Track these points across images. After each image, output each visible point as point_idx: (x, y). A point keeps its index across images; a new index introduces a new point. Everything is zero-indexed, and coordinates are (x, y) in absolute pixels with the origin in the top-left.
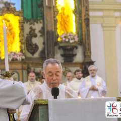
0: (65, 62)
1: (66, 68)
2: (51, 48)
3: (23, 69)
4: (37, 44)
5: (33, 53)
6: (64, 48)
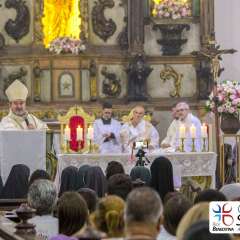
0: (164, 54)
1: (165, 65)
2: (137, 28)
3: (81, 68)
4: (114, 20)
5: (105, 38)
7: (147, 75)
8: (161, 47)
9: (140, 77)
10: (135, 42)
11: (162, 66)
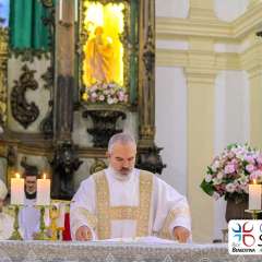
0: (95, 146)
1: (96, 159)
2: (66, 113)
4: (37, 104)
5: (26, 124)
6: (95, 116)
7: (76, 169)
8: (92, 137)
9: (67, 170)
10: (62, 130)
11: (93, 160)
